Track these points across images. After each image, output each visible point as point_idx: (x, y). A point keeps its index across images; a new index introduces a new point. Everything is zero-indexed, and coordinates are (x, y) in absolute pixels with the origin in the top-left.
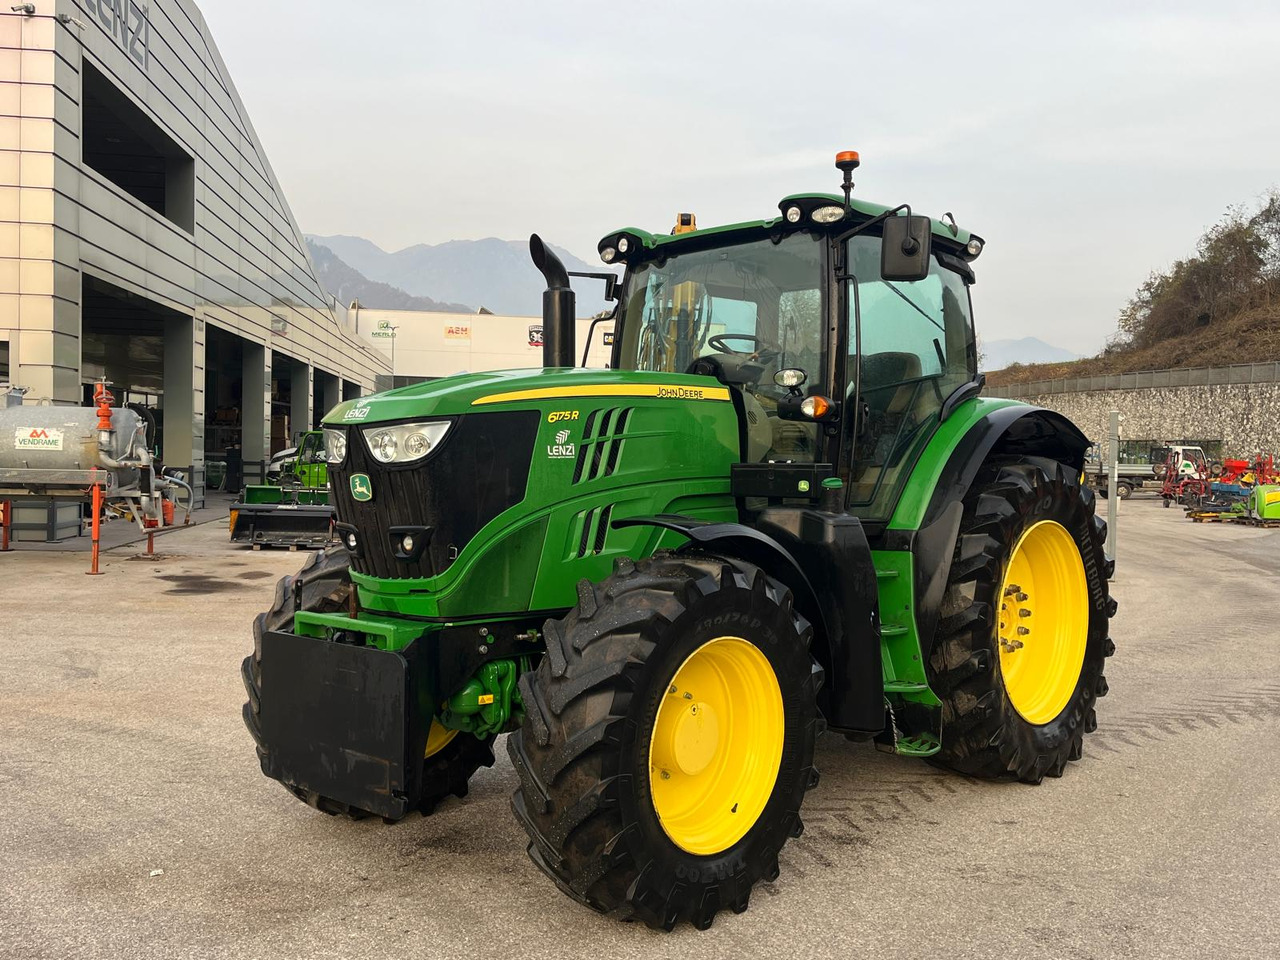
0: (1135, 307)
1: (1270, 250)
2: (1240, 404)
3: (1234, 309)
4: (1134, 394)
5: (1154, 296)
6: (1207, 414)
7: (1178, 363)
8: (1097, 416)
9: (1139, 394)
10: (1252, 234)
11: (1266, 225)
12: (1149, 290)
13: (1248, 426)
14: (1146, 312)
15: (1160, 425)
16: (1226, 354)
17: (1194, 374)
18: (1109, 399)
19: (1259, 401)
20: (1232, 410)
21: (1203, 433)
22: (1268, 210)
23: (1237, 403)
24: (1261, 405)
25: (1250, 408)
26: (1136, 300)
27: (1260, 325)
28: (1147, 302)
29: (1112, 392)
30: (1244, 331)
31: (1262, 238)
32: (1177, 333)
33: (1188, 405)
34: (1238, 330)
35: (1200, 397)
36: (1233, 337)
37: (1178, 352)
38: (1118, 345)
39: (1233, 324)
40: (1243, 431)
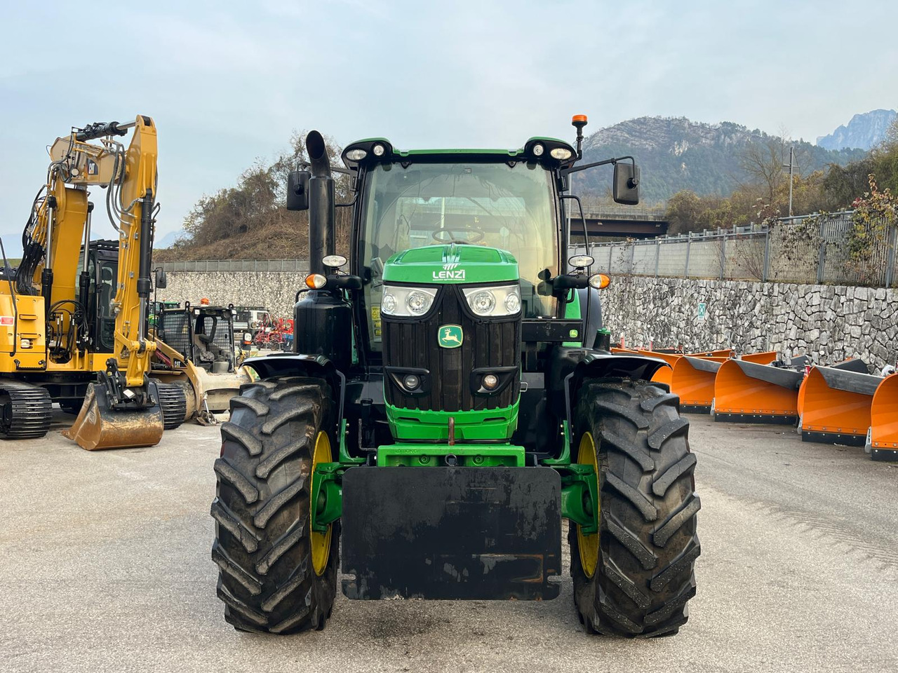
0: (194, 216)
1: (280, 189)
2: (275, 285)
3: (261, 224)
4: (206, 275)
5: (206, 211)
6: (254, 290)
7: (231, 256)
8: (179, 289)
9: (209, 275)
10: (270, 178)
11: (278, 173)
12: (202, 205)
13: (280, 299)
14: (200, 220)
15: (223, 296)
16: (261, 252)
17: (245, 263)
18: (188, 278)
19: (287, 283)
20: (270, 288)
21: (252, 302)
22: (279, 164)
23: (273, 284)
24: (288, 286)
25: (282, 287)
26: (193, 211)
27: (278, 235)
28: (201, 214)
29: (190, 273)
30: (269, 239)
31: (275, 180)
32: (226, 236)
33: (242, 284)
34: (266, 238)
35: (250, 279)
36: (264, 241)
37: (231, 249)
38: (184, 241)
39: (263, 233)
40: (277, 302)
